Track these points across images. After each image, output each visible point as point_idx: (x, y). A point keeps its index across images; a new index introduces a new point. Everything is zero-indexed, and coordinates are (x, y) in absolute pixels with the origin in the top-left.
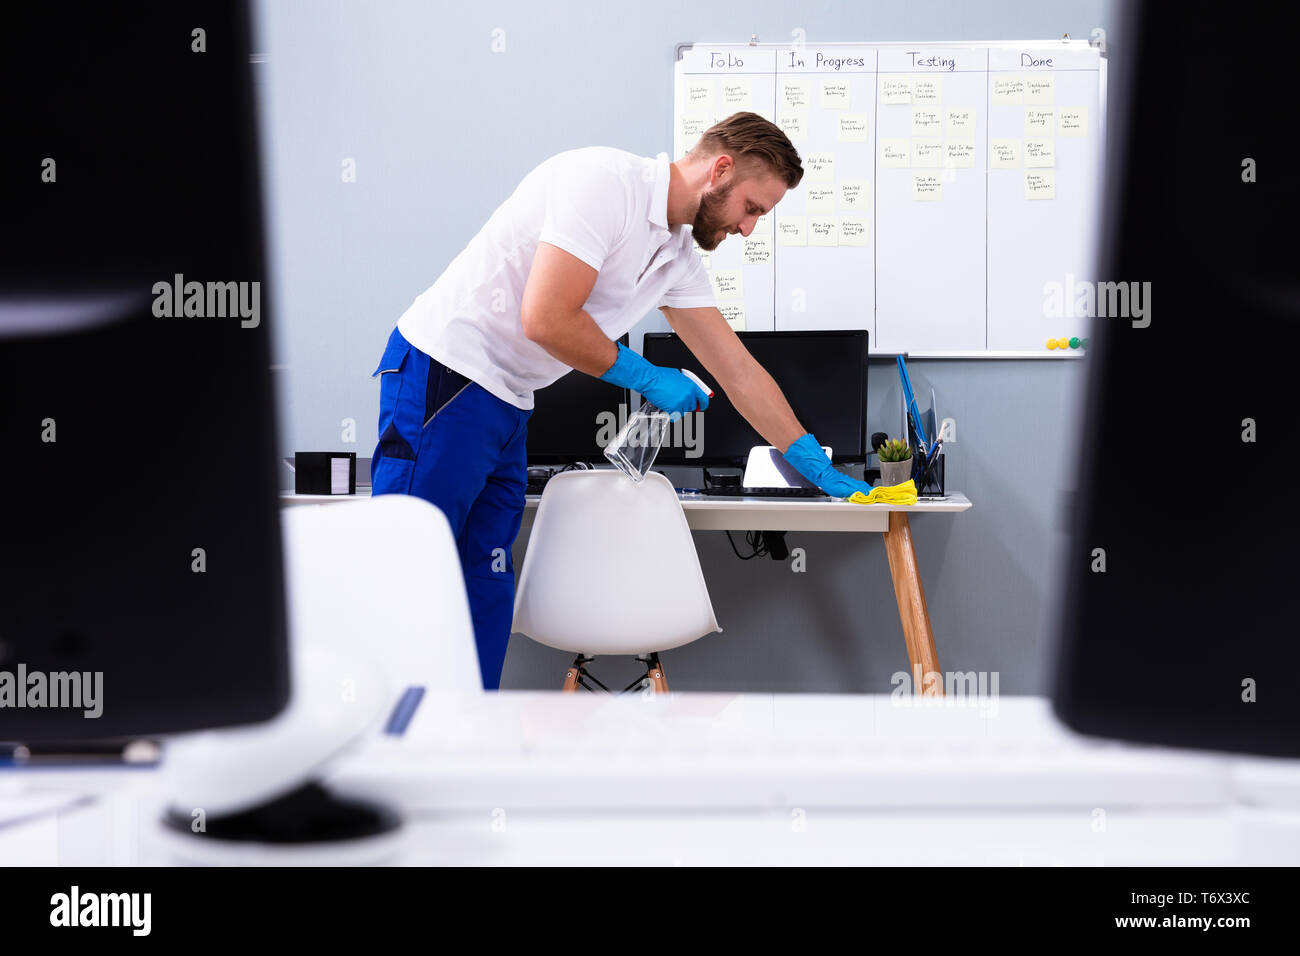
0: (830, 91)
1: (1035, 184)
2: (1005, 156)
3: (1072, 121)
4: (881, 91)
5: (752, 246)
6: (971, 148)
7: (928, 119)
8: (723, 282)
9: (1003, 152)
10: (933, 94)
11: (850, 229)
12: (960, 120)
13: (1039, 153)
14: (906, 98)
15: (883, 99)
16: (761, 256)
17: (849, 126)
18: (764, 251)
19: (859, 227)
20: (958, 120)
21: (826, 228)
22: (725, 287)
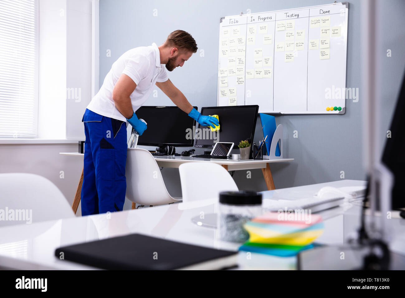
0: (262, 28)
1: (323, 54)
2: (314, 45)
3: (336, 32)
4: (276, 26)
5: (239, 79)
6: (303, 43)
7: (290, 35)
8: (231, 91)
9: (313, 44)
10: (291, 26)
11: (266, 72)
12: (300, 34)
13: (324, 43)
14: (284, 28)
15: (277, 29)
16: (241, 82)
17: (267, 39)
18: (242, 81)
19: (269, 72)
20: (299, 34)
21: (259, 73)
22: (232, 92)
